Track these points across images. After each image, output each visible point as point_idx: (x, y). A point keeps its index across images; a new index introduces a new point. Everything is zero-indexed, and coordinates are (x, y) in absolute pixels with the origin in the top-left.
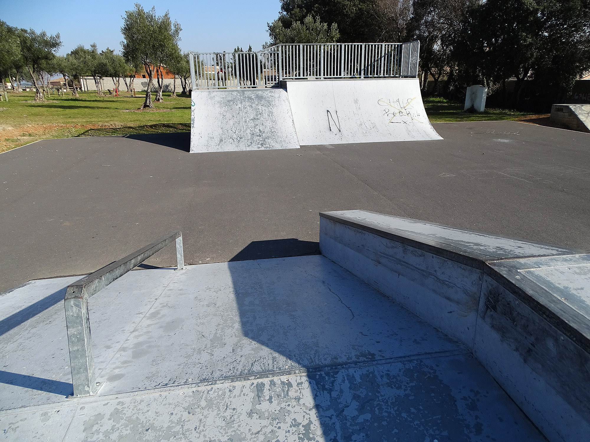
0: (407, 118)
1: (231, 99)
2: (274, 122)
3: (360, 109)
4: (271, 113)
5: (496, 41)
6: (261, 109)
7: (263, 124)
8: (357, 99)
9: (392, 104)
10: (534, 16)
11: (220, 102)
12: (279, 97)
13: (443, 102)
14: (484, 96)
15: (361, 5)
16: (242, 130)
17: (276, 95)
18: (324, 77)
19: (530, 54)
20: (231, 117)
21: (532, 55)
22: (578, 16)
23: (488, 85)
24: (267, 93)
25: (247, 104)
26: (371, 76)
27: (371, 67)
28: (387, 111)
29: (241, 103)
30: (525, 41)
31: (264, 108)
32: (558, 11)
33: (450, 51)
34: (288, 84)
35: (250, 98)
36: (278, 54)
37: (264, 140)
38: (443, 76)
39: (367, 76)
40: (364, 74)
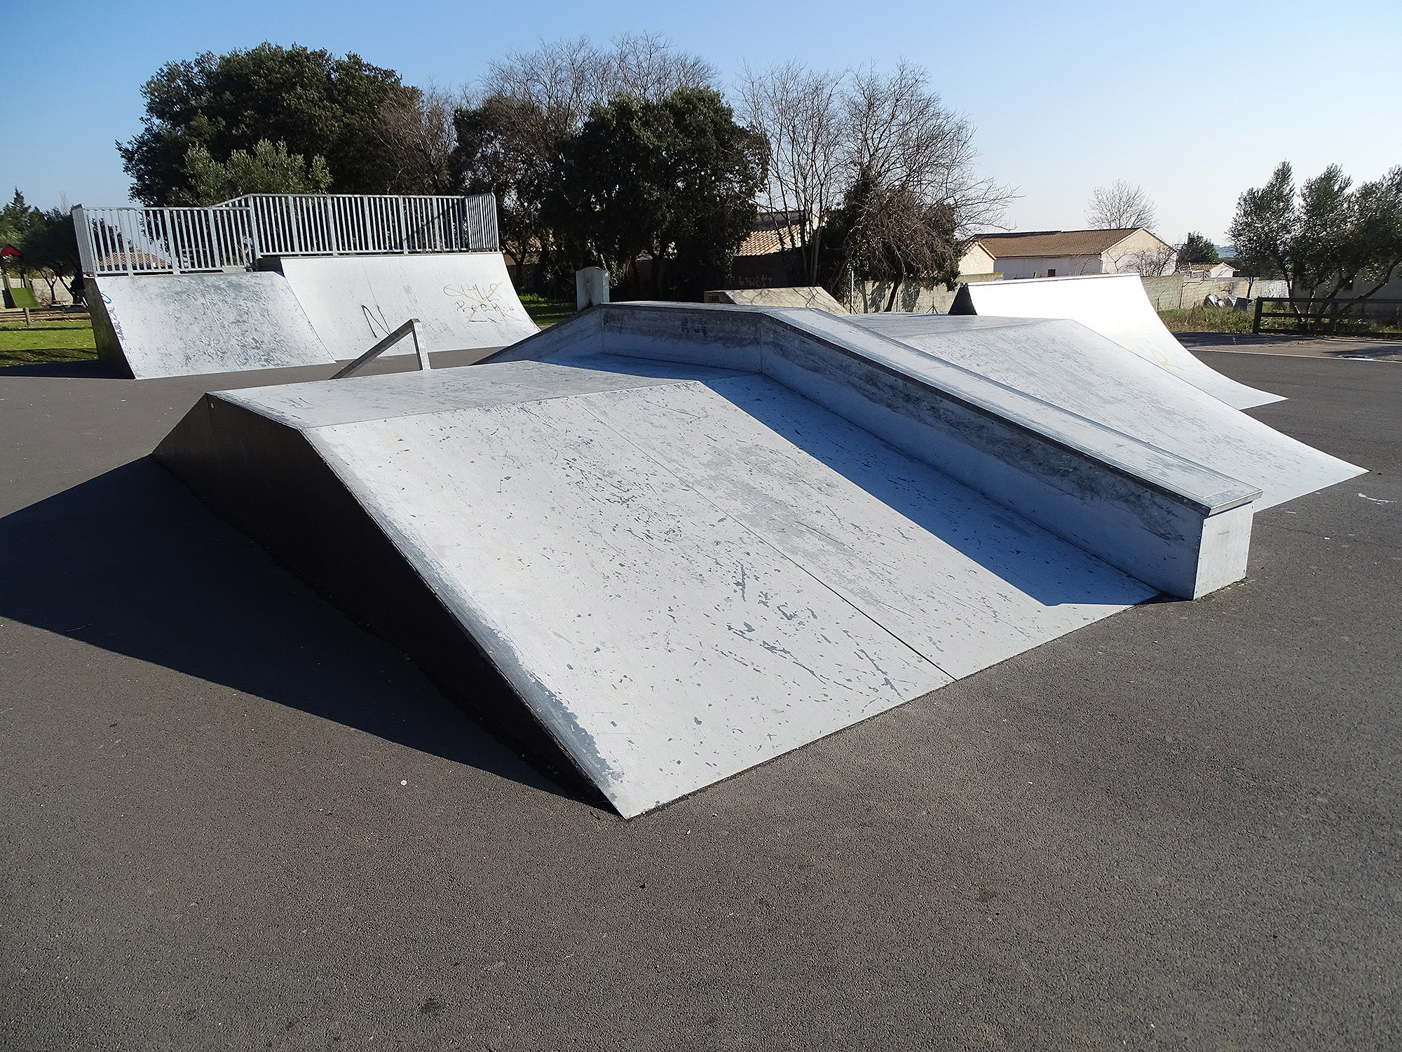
0: (496, 315)
1: (180, 290)
2: (276, 325)
3: (416, 301)
4: (265, 312)
5: (609, 194)
6: (244, 305)
7: (256, 329)
8: (408, 286)
9: (468, 293)
10: (657, 158)
11: (161, 295)
12: (272, 285)
13: (538, 302)
14: (606, 287)
15: (348, 119)
16: (222, 340)
17: (267, 282)
18: (338, 252)
19: (662, 215)
20: (192, 319)
21: (664, 217)
22: (717, 158)
23: (610, 268)
24: (247, 279)
25: (216, 298)
26: (420, 250)
27: (418, 235)
28: (461, 304)
29: (204, 296)
30: (650, 195)
31: (249, 304)
32: (688, 151)
33: (536, 210)
34: (284, 261)
35: (217, 288)
36: (248, 212)
37: (269, 355)
38: (531, 256)
39: (414, 250)
40: (409, 248)
